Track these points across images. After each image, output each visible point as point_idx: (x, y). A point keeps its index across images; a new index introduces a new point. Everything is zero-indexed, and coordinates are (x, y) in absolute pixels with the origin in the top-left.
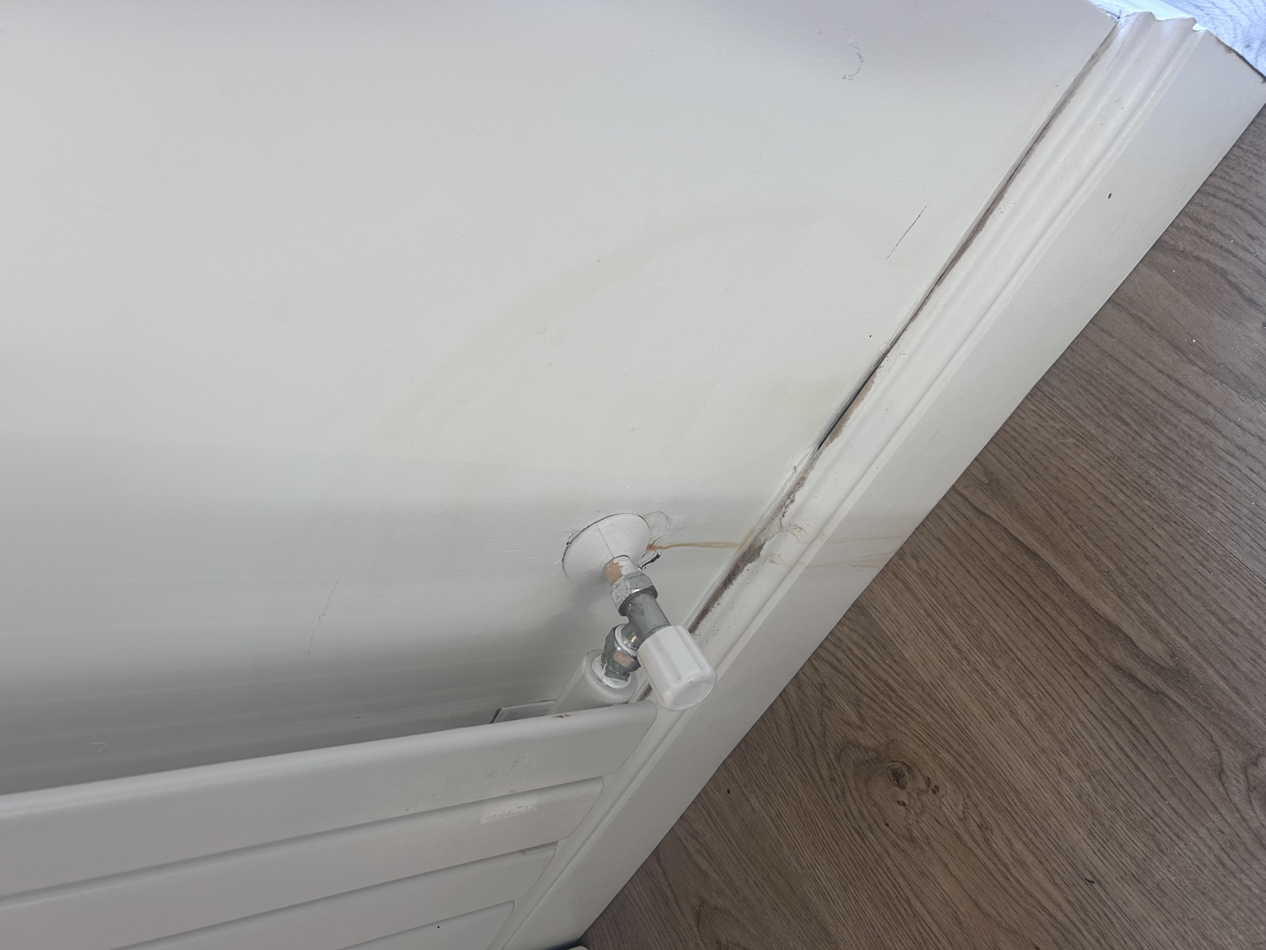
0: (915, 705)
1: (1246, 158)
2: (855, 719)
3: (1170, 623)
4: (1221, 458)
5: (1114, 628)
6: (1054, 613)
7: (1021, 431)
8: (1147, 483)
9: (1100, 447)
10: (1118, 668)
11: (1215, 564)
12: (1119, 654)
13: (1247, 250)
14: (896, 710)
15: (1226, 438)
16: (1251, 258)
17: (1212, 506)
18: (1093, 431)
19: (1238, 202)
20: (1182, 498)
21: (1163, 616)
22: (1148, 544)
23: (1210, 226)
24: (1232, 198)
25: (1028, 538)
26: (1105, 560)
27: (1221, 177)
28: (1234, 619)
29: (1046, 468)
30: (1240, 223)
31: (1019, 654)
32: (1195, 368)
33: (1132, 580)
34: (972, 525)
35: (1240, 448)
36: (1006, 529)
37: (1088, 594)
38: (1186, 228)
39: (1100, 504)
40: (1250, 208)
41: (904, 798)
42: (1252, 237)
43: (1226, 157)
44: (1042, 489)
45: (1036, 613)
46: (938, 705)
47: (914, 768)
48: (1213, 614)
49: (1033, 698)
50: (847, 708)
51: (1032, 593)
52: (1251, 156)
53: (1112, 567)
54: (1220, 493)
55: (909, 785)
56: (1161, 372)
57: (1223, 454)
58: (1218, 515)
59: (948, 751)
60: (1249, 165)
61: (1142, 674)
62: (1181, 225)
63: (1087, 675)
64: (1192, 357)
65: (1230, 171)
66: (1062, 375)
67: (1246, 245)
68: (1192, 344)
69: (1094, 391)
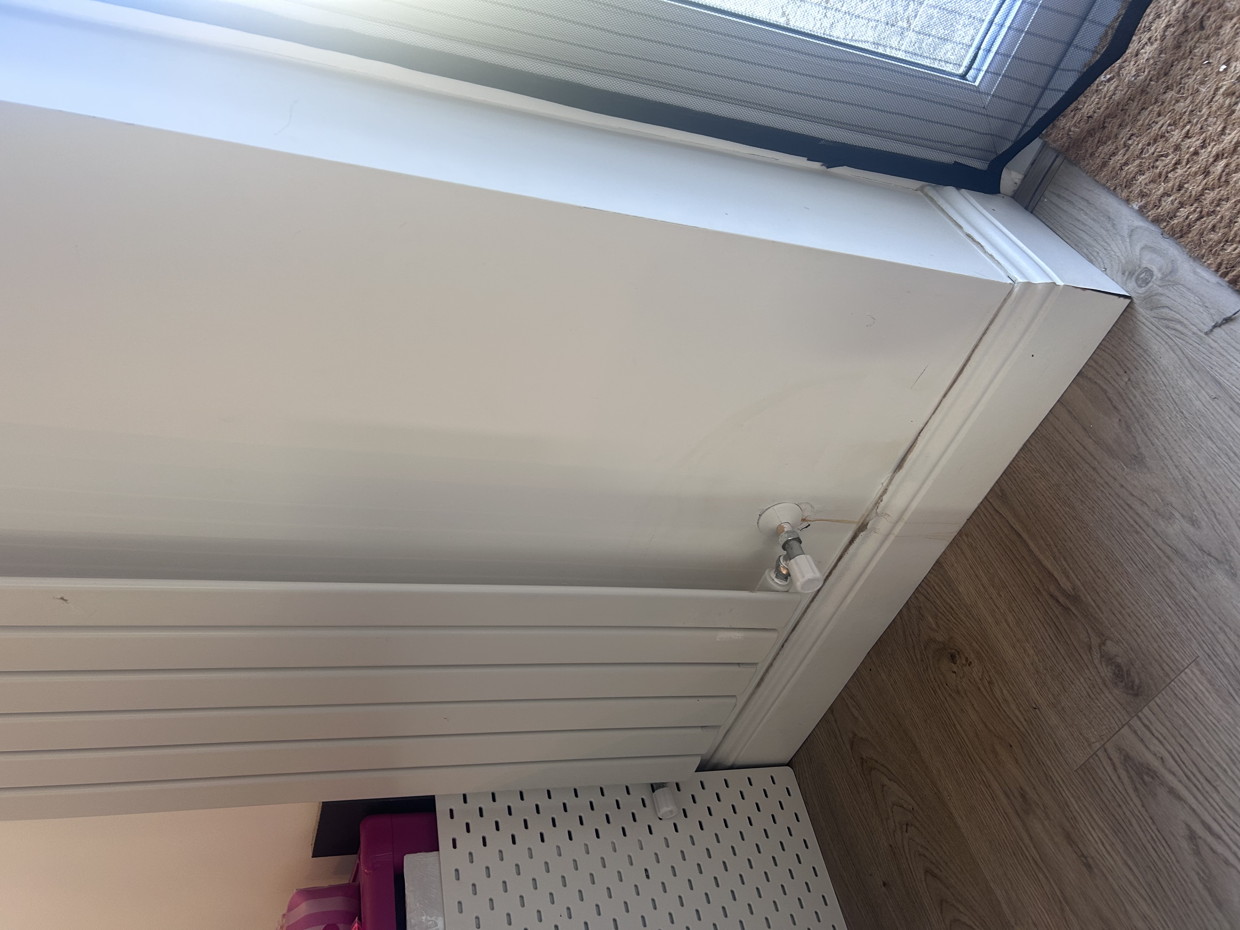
0: (963, 618)
2: (934, 626)
3: (1074, 572)
4: (1098, 487)
5: (1051, 575)
6: (1026, 567)
7: (1017, 468)
8: (1068, 499)
9: (1050, 479)
10: (1052, 596)
11: (1093, 542)
12: (1052, 589)
13: (1115, 381)
14: (954, 620)
15: (1101, 477)
16: (1117, 385)
17: (1094, 512)
18: (1048, 470)
19: (1114, 355)
20: (1081, 507)
21: (1071, 569)
22: (1068, 532)
23: (1101, 367)
24: (1111, 353)
25: (1017, 527)
26: (1049, 539)
27: (1107, 341)
28: (1099, 570)
29: (1027, 489)
30: (1114, 367)
31: (1010, 589)
32: (1091, 440)
33: (1060, 550)
34: (993, 518)
35: (1106, 483)
36: (1008, 521)
37: (1041, 557)
38: (1092, 366)
39: (1049, 509)
40: (1118, 359)
41: (955, 669)
42: (1118, 375)
43: (1110, 331)
44: (1025, 500)
45: (1019, 567)
46: (973, 618)
47: (961, 653)
48: (1091, 567)
49: (1015, 612)
50: (931, 620)
51: (1018, 556)
53: (1052, 543)
54: (1097, 505)
55: (958, 662)
56: (1077, 441)
57: (1099, 486)
58: (1096, 517)
59: (977, 643)
60: (1119, 336)
61: (1062, 599)
62: (1090, 364)
63: (1039, 600)
64: (1090, 434)
65: (1111, 339)
66: (1036, 439)
67: (1115, 378)
68: (1091, 427)
69: (1049, 449)
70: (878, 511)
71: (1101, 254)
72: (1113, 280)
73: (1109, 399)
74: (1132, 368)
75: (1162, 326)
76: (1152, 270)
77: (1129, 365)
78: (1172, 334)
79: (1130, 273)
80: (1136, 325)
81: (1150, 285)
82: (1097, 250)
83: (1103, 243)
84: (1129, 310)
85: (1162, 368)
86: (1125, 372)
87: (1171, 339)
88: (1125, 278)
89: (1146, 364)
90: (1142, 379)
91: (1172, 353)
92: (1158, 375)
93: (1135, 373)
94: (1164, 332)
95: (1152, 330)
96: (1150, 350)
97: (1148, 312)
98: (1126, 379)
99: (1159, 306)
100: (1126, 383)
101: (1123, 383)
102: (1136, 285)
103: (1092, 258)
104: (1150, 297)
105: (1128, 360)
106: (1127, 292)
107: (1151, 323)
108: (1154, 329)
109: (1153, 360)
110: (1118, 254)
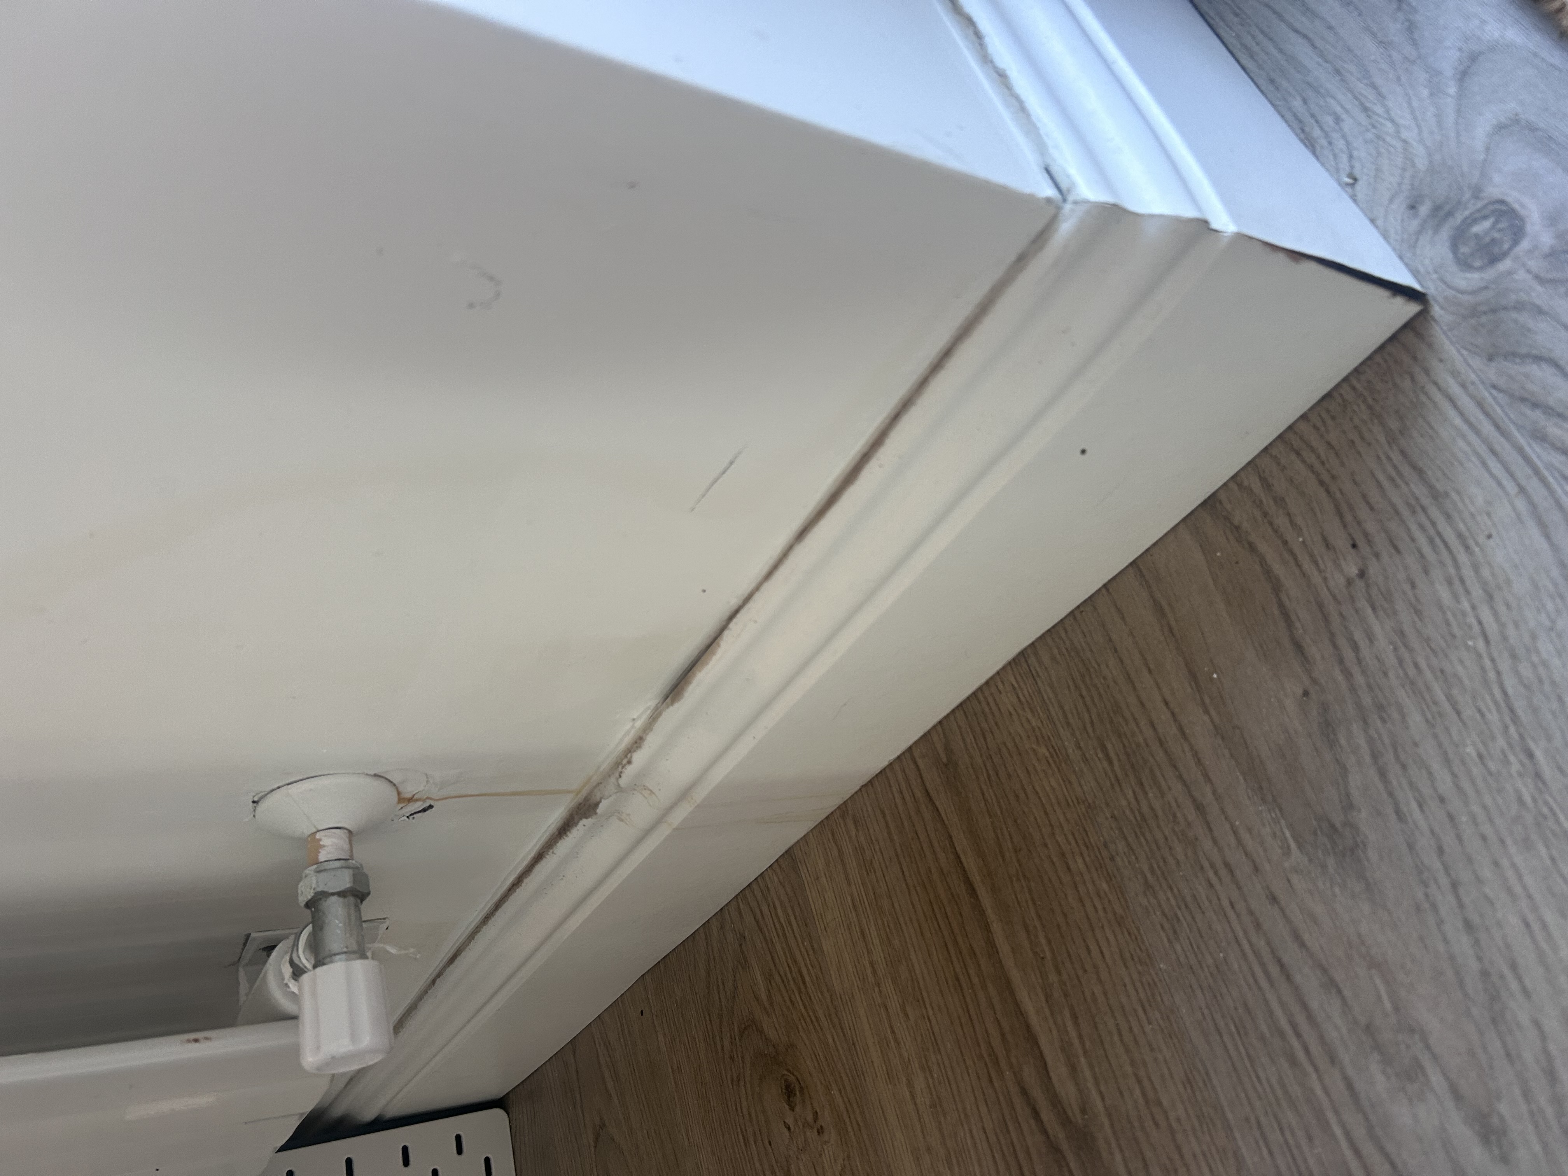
0: (821, 1014)
1: (1355, 408)
2: (764, 996)
3: (1091, 1067)
4: (1202, 868)
5: (1032, 1038)
6: (975, 980)
7: (994, 708)
8: (1112, 859)
9: (1073, 779)
10: (1024, 1092)
11: (1157, 1015)
12: (1029, 1074)
13: (1316, 563)
14: (803, 1010)
15: (1215, 842)
16: (1316, 579)
17: (1175, 932)
18: (1070, 751)
19: (1326, 477)
20: (1145, 902)
21: (1085, 1053)
22: (1093, 947)
23: (1280, 501)
24: (1318, 466)
25: (971, 863)
26: (1043, 941)
27: (1315, 427)
28: (1160, 1103)
29: (1009, 776)
30: (1318, 513)
31: (931, 1013)
32: (1206, 718)
33: (1065, 985)
34: (918, 811)
35: (1227, 865)
36: (951, 837)
37: (1015, 975)
38: (1249, 491)
39: (1055, 859)
40: (1338, 495)
41: (790, 1121)
42: (1328, 546)
43: (1328, 396)
44: (999, 802)
45: (958, 970)
46: (842, 1028)
47: (805, 1090)
48: (1139, 1082)
49: (932, 1077)
50: (759, 977)
51: (960, 939)
52: (1363, 407)
53: (1048, 954)
54: (1189, 918)
55: (798, 1109)
56: (1166, 703)
57: (1206, 865)
58: (1178, 948)
59: (840, 1090)
60: (1357, 421)
61: (1047, 1115)
62: (1246, 483)
63: (991, 1081)
64: (1207, 701)
65: (1329, 422)
66: (1056, 651)
67: (1316, 552)
68: (1212, 679)
69: (1084, 693)
70: (623, 782)
71: (1347, 125)
72: (1373, 221)
73: (1286, 616)
74: (1380, 541)
75: (1520, 428)
76: (1522, 212)
77: (1371, 526)
78: (1550, 467)
79: (1437, 209)
80: (1423, 398)
81: (1505, 265)
82: (1338, 109)
83: (1361, 87)
84: (1409, 337)
85: (1486, 573)
86: (1354, 546)
87: (1543, 480)
88: (1415, 224)
89: (1431, 541)
90: (1407, 587)
91: (1534, 531)
92: (1467, 592)
93: (1385, 558)
94: (1520, 450)
95: (1478, 433)
96: (1454, 496)
97: (1477, 362)
98: (1354, 571)
99: (1524, 350)
100: (1349, 582)
101: (1342, 581)
102: (1450, 256)
103: (1317, 132)
104: (1494, 311)
105: (1372, 508)
106: (1415, 273)
107: (1480, 404)
108: (1487, 428)
109: (1460, 536)
110: (1405, 134)
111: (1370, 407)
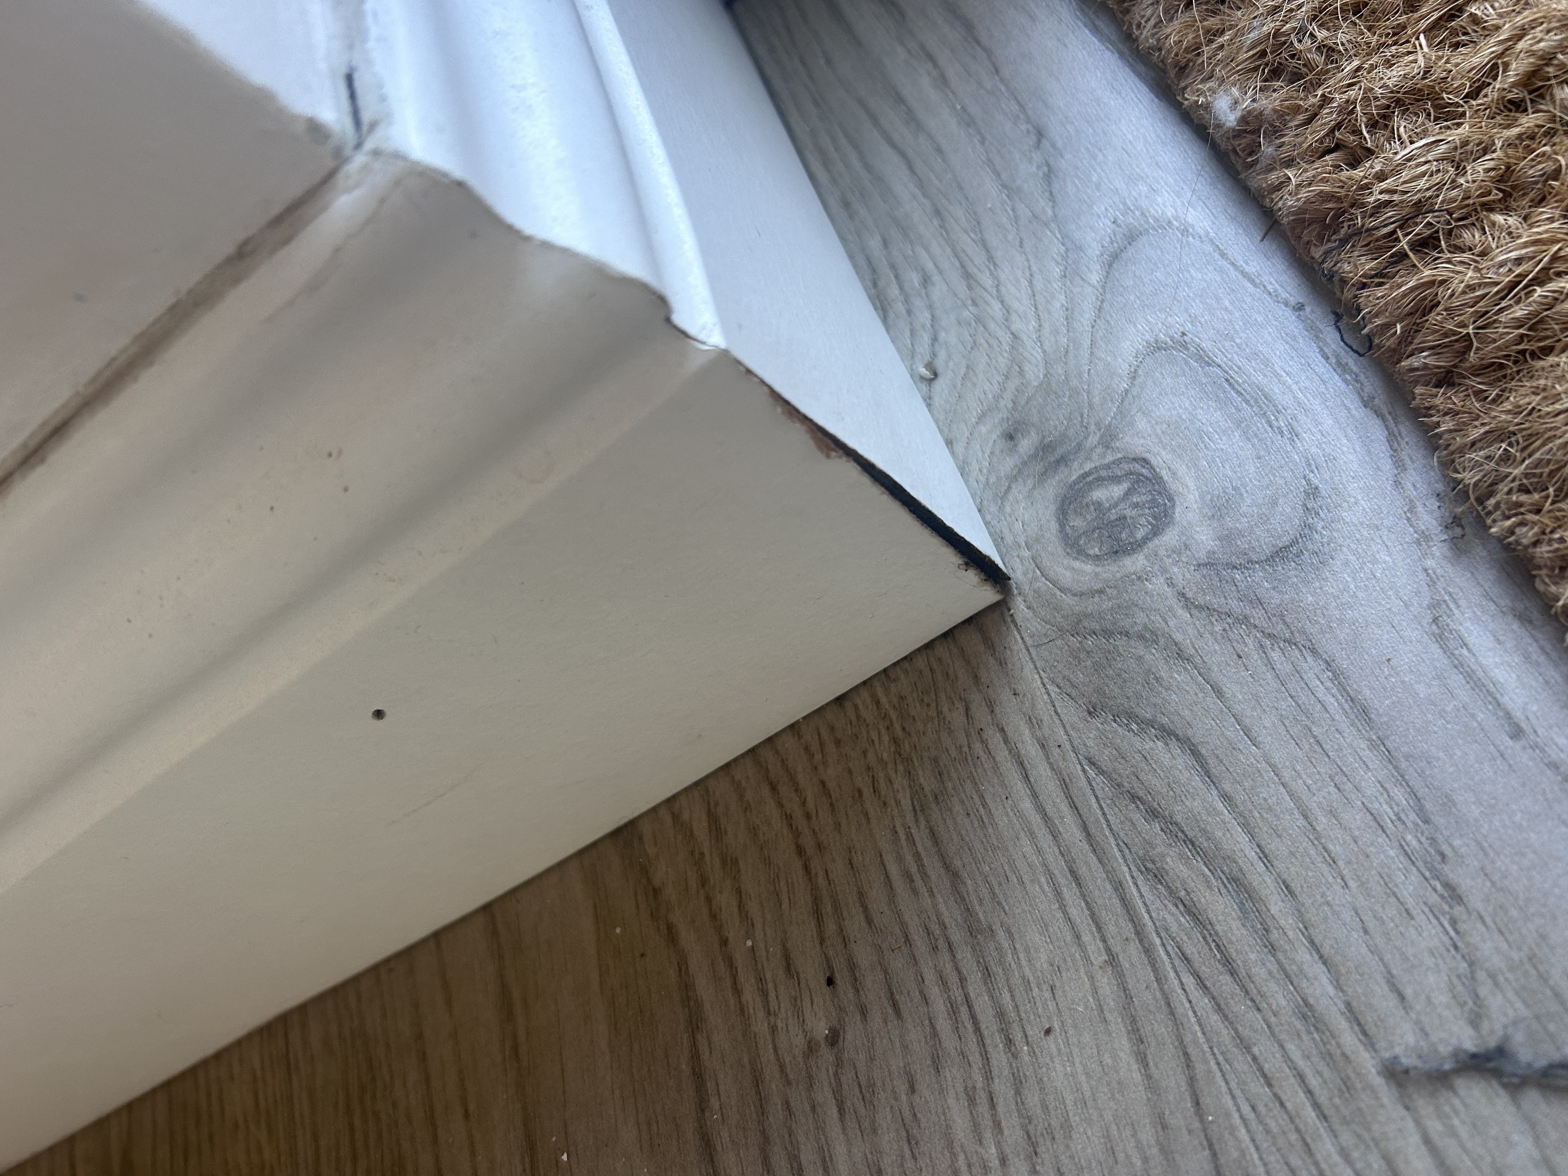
1: (874, 735)
13: (764, 993)
16: (761, 1026)
19: (808, 842)
23: (730, 863)
27: (807, 749)
30: (785, 905)
40: (821, 881)
42: (789, 968)
43: (836, 704)
52: (886, 738)
60: (871, 757)
62: (686, 816)
65: (831, 748)
67: (769, 976)
68: (558, 1161)
71: (938, 290)
72: (949, 443)
73: (699, 1076)
74: (872, 983)
75: (1124, 846)
76: (1173, 486)
77: (864, 956)
78: (1162, 930)
79: (1045, 448)
80: (978, 747)
81: (1135, 563)
82: (930, 266)
83: (967, 243)
84: (972, 640)
85: (1033, 1100)
86: (830, 982)
87: (1148, 951)
88: (1009, 464)
89: (953, 1011)
90: (902, 1087)
91: (1123, 1044)
92: (997, 1126)
93: (876, 1019)
94: (1119, 887)
95: (1055, 835)
97: (1071, 713)
100: (811, 1048)
101: (799, 1041)
102: (1054, 526)
103: (894, 291)
104: (1108, 633)
105: (869, 921)
106: (998, 540)
110: (1017, 325)
111: (895, 740)
